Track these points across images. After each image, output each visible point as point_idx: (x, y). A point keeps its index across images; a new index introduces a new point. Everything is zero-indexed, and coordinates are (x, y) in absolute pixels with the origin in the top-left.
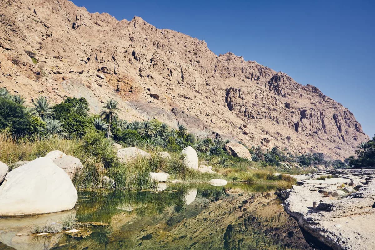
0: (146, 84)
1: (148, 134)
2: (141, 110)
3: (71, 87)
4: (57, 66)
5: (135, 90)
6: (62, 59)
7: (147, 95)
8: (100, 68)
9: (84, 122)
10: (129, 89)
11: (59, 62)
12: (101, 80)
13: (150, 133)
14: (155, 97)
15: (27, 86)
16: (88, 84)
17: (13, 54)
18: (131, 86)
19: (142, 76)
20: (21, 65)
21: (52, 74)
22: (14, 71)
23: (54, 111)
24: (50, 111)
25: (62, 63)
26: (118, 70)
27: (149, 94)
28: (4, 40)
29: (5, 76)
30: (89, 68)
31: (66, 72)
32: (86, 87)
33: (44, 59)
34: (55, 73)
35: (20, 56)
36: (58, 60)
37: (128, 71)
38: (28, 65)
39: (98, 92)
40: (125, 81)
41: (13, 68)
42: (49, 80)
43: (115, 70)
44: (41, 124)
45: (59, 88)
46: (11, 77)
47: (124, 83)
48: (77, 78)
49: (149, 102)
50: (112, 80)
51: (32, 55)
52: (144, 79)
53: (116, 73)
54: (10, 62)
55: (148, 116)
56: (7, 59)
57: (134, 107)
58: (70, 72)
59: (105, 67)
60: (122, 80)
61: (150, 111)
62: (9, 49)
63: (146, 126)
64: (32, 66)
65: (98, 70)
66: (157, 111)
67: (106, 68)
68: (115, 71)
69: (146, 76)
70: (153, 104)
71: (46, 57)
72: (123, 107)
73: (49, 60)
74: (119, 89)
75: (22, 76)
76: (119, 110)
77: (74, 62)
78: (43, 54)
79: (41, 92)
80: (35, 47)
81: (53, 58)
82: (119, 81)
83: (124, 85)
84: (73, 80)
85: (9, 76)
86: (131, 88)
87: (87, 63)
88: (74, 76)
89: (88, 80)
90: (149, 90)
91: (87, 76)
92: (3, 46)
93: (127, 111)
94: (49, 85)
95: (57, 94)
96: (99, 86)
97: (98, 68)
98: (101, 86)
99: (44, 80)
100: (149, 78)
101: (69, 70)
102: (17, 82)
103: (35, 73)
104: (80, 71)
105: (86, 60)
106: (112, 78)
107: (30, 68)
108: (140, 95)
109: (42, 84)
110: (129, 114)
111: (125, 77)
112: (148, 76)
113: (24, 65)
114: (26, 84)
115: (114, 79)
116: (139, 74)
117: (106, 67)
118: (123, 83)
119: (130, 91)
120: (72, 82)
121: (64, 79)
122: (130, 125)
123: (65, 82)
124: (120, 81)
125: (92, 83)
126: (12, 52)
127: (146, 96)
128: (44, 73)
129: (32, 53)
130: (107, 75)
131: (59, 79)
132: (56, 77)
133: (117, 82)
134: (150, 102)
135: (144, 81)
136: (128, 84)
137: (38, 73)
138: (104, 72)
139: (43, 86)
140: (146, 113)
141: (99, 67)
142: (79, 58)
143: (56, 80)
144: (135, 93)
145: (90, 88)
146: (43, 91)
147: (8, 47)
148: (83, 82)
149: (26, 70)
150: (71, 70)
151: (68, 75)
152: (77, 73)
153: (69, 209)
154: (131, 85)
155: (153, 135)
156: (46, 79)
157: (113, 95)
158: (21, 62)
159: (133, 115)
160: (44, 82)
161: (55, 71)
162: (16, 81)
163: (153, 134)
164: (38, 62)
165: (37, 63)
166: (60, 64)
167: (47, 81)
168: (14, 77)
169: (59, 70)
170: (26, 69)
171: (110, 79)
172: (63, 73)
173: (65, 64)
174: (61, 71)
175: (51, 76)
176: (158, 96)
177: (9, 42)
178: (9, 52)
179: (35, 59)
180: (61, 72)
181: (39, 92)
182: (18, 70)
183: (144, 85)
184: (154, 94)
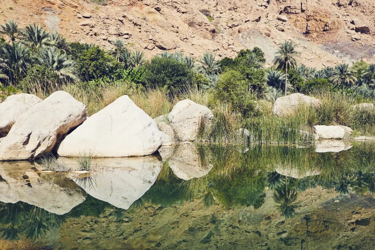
0: (348, 15)
1: (346, 81)
2: (341, 54)
3: (248, 39)
4: (232, 19)
5: (332, 28)
6: (237, 10)
7: (349, 31)
8: (283, 9)
9: (252, 74)
10: (322, 28)
11: (234, 14)
12: (283, 24)
13: (348, 81)
14: (364, 30)
15: (202, 46)
16: (267, 32)
17: (189, 16)
18: (325, 24)
19: (341, 6)
20: (196, 26)
21: (227, 29)
22: (190, 33)
23: (220, 67)
24: (216, 67)
25: (238, 14)
26: (306, 5)
27: (353, 29)
28: (181, 4)
29: (182, 40)
30: (267, 12)
31: (241, 23)
32: (264, 35)
33: (219, 15)
34: (230, 27)
35: (195, 17)
36: (233, 12)
37: (320, 3)
38: (204, 24)
39: (279, 39)
40: (316, 18)
41: (189, 31)
42: (225, 37)
43: (301, 6)
44: (204, 81)
45: (235, 43)
46: (188, 41)
47: (315, 21)
48: (253, 27)
49: (353, 39)
50: (298, 21)
51: (208, 13)
52: (345, 9)
53: (303, 11)
54: (186, 25)
55: (353, 60)
56: (183, 23)
57: (331, 51)
58: (246, 22)
59: (288, 6)
60: (312, 18)
61: (356, 52)
62: (185, 12)
63: (342, 71)
64: (207, 25)
65: (281, 13)
66: (366, 51)
67: (290, 7)
68: (301, 8)
69: (348, 4)
70: (359, 41)
71: (221, 12)
72: (313, 53)
73: (224, 14)
74: (308, 30)
75: (197, 37)
76: (298, 54)
77: (250, 9)
78: (218, 9)
79: (216, 50)
80: (212, 4)
81: (228, 11)
82: (307, 21)
83: (316, 23)
84: (249, 30)
85: (185, 40)
86: (326, 25)
87: (266, 7)
88: (250, 25)
89: (267, 26)
90: (353, 23)
91: (265, 23)
92: (180, 11)
93: (319, 57)
94: (224, 42)
95: (233, 50)
96: (281, 31)
97: (280, 10)
98: (283, 31)
99: (220, 37)
100: (353, 5)
101: (244, 20)
102: (193, 45)
103: (210, 31)
104: (257, 18)
105: (265, 4)
106: (299, 18)
107: (205, 27)
108: (339, 33)
109: (217, 42)
110: (322, 60)
111: (316, 13)
112: (350, 4)
113: (199, 25)
114: (201, 44)
115: (302, 18)
116: (337, 4)
117: (290, 5)
118: (313, 22)
119: (324, 31)
120: (249, 33)
121: (240, 32)
122: (319, 73)
123: (240, 35)
124: (309, 20)
125: (272, 30)
126: (188, 15)
127: (348, 33)
128: (220, 30)
129: (207, 11)
130: (292, 16)
131: (234, 33)
132: (231, 32)
133: (306, 22)
134: (355, 40)
135: (345, 11)
136: (321, 21)
137: (214, 31)
138: (288, 13)
139: (219, 44)
140: (349, 56)
141: (281, 8)
142: (258, 4)
143: (231, 35)
144: (331, 31)
145: (269, 36)
146: (218, 49)
147: (184, 10)
148: (261, 30)
149: (201, 31)
150: (247, 20)
151: (244, 26)
152: (253, 21)
153: (139, 155)
154: (325, 21)
155: (353, 83)
156: (222, 36)
157: (299, 39)
158: (197, 22)
159: (328, 61)
160: (220, 39)
161: (230, 25)
162: (192, 43)
163: (353, 81)
164: (213, 19)
165: (213, 21)
166: (235, 15)
167: (223, 38)
168: (190, 39)
169: (234, 23)
170: (201, 29)
171: (296, 21)
172: (238, 25)
173: (240, 14)
174: (236, 23)
175: (227, 31)
176: (367, 28)
177: (185, 5)
178: (186, 15)
179: (210, 16)
180: (236, 25)
181: (214, 51)
182: (194, 32)
183: (344, 17)
184: (361, 27)
